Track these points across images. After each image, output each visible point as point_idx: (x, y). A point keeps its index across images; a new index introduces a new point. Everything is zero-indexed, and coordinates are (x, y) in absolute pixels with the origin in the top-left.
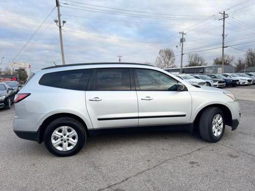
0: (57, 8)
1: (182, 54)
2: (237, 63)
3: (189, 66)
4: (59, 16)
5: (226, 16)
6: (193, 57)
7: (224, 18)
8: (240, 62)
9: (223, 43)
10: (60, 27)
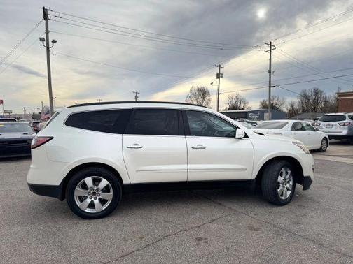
0: (44, 21)
1: (219, 94)
2: (289, 107)
3: (229, 109)
4: (47, 32)
5: (273, 48)
6: (234, 97)
7: (270, 50)
8: (292, 106)
9: (270, 82)
10: (48, 48)
